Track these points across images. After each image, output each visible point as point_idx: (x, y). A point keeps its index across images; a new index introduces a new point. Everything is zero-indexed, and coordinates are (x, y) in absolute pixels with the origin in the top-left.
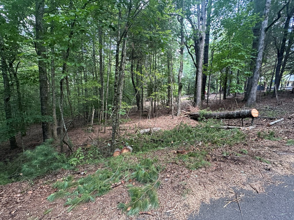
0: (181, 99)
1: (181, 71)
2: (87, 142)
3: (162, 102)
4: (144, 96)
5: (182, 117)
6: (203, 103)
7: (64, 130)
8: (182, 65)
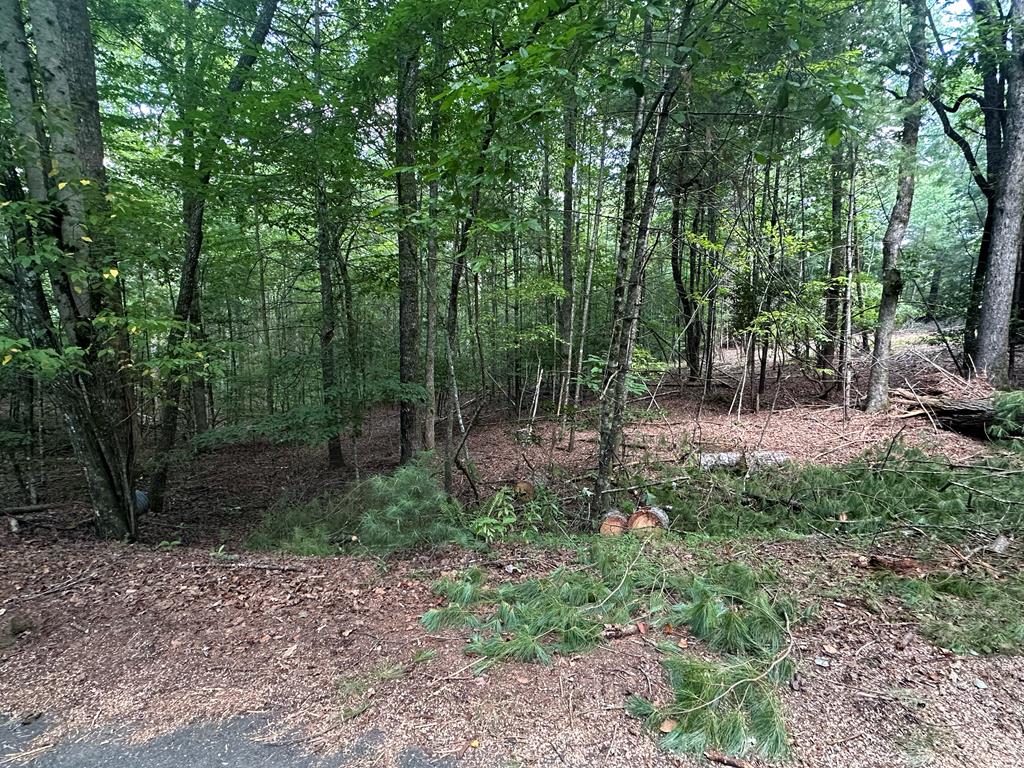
0: (894, 338)
1: (898, 217)
2: (515, 475)
3: (796, 351)
4: (718, 325)
5: (894, 415)
6: (1016, 359)
7: (457, 426)
8: (907, 192)
